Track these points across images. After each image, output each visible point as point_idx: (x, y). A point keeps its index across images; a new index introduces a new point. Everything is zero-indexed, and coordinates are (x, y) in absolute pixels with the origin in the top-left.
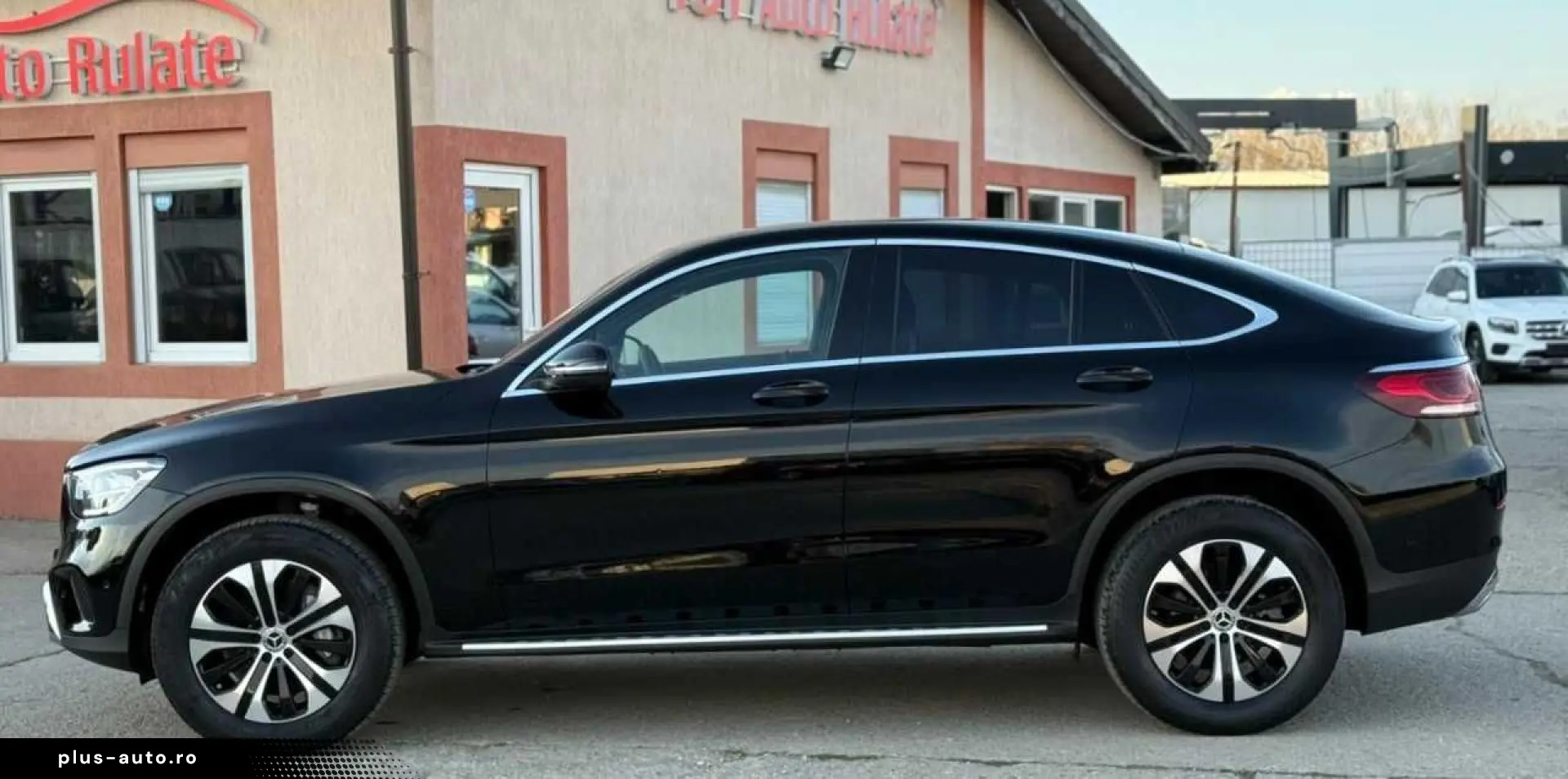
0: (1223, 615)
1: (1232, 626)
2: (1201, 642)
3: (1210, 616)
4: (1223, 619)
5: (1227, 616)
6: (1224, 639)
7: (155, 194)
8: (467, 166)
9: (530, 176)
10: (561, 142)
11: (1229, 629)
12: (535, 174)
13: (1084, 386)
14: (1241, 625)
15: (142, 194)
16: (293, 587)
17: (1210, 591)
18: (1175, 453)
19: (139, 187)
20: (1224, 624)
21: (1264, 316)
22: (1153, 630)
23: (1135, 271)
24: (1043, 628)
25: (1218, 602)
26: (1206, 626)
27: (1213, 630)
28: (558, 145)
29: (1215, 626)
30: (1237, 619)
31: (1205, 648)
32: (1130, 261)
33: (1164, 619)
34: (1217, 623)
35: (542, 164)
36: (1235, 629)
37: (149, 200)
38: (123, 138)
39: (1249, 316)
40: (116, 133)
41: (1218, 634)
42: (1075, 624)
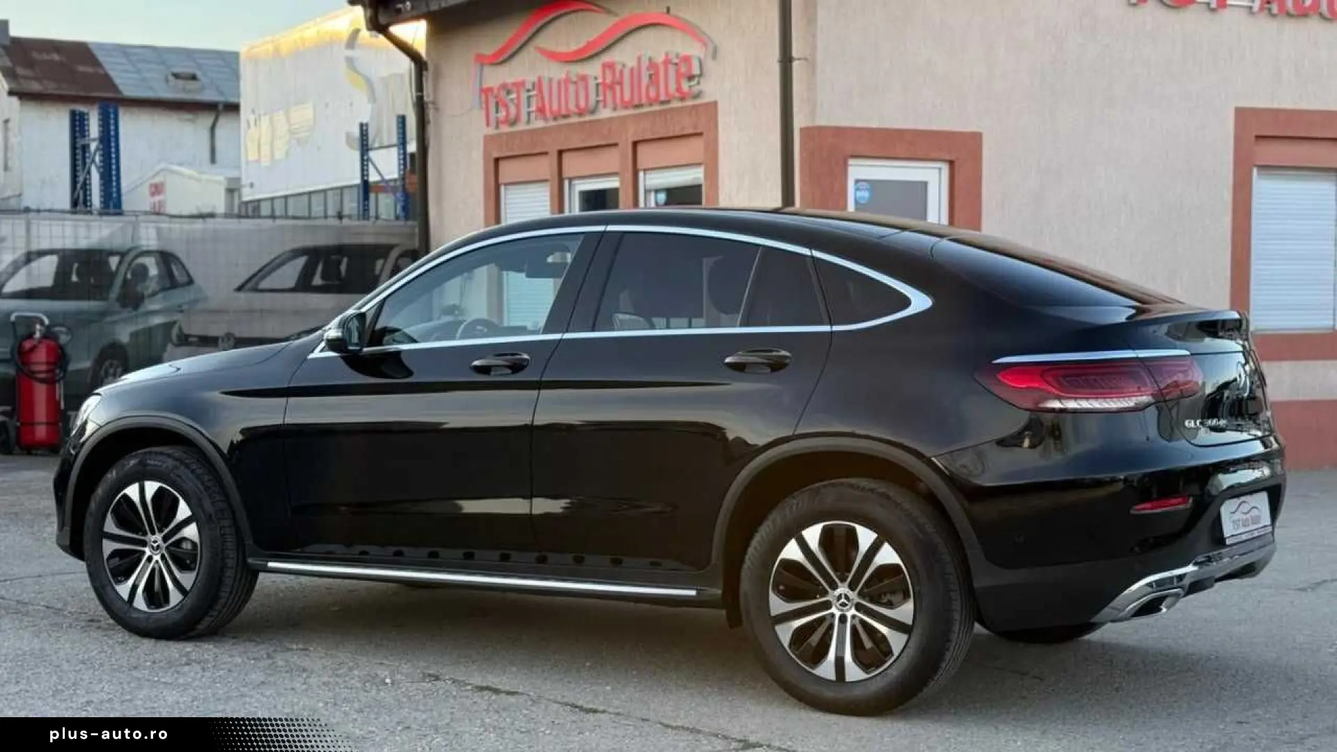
0: (843, 596)
1: (851, 608)
2: (822, 620)
3: (832, 595)
4: (843, 600)
5: (847, 597)
6: (843, 619)
7: (657, 191)
8: (851, 162)
9: (940, 169)
10: (976, 138)
11: (848, 610)
12: (945, 168)
13: (730, 365)
14: (859, 607)
15: (647, 191)
16: (164, 505)
17: (832, 573)
18: (793, 435)
19: (645, 186)
20: (844, 605)
21: (920, 302)
22: (778, 605)
23: (812, 257)
24: (693, 593)
25: (839, 584)
26: (827, 605)
27: (834, 610)
28: (974, 140)
29: (836, 606)
30: (855, 602)
31: (825, 625)
32: (810, 247)
33: (789, 596)
34: (838, 605)
35: (952, 158)
36: (853, 611)
37: (653, 195)
38: (635, 144)
39: (906, 302)
40: (631, 140)
41: (838, 614)
42: (719, 592)
